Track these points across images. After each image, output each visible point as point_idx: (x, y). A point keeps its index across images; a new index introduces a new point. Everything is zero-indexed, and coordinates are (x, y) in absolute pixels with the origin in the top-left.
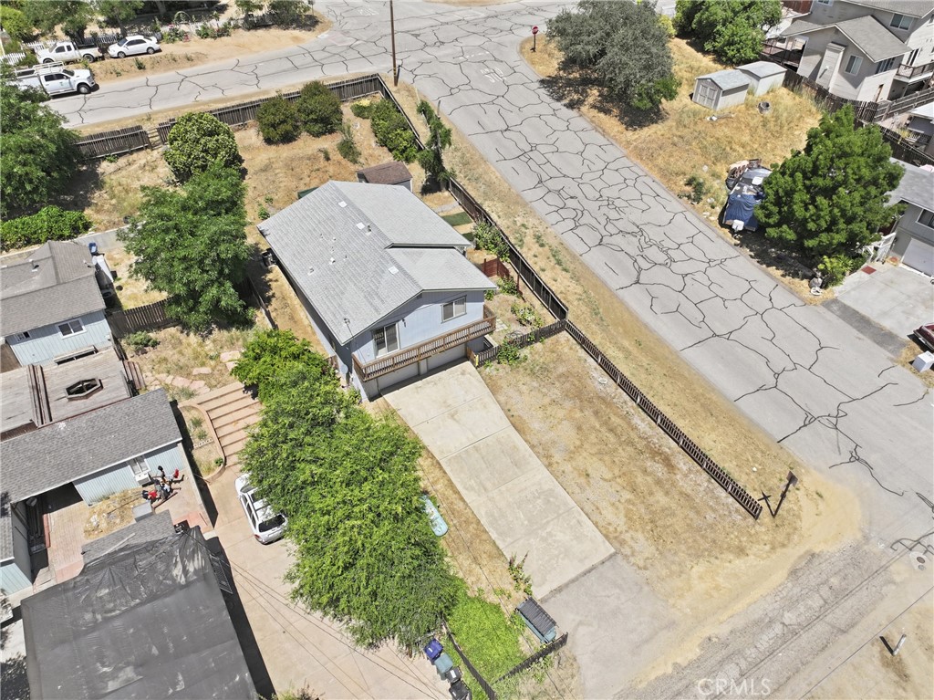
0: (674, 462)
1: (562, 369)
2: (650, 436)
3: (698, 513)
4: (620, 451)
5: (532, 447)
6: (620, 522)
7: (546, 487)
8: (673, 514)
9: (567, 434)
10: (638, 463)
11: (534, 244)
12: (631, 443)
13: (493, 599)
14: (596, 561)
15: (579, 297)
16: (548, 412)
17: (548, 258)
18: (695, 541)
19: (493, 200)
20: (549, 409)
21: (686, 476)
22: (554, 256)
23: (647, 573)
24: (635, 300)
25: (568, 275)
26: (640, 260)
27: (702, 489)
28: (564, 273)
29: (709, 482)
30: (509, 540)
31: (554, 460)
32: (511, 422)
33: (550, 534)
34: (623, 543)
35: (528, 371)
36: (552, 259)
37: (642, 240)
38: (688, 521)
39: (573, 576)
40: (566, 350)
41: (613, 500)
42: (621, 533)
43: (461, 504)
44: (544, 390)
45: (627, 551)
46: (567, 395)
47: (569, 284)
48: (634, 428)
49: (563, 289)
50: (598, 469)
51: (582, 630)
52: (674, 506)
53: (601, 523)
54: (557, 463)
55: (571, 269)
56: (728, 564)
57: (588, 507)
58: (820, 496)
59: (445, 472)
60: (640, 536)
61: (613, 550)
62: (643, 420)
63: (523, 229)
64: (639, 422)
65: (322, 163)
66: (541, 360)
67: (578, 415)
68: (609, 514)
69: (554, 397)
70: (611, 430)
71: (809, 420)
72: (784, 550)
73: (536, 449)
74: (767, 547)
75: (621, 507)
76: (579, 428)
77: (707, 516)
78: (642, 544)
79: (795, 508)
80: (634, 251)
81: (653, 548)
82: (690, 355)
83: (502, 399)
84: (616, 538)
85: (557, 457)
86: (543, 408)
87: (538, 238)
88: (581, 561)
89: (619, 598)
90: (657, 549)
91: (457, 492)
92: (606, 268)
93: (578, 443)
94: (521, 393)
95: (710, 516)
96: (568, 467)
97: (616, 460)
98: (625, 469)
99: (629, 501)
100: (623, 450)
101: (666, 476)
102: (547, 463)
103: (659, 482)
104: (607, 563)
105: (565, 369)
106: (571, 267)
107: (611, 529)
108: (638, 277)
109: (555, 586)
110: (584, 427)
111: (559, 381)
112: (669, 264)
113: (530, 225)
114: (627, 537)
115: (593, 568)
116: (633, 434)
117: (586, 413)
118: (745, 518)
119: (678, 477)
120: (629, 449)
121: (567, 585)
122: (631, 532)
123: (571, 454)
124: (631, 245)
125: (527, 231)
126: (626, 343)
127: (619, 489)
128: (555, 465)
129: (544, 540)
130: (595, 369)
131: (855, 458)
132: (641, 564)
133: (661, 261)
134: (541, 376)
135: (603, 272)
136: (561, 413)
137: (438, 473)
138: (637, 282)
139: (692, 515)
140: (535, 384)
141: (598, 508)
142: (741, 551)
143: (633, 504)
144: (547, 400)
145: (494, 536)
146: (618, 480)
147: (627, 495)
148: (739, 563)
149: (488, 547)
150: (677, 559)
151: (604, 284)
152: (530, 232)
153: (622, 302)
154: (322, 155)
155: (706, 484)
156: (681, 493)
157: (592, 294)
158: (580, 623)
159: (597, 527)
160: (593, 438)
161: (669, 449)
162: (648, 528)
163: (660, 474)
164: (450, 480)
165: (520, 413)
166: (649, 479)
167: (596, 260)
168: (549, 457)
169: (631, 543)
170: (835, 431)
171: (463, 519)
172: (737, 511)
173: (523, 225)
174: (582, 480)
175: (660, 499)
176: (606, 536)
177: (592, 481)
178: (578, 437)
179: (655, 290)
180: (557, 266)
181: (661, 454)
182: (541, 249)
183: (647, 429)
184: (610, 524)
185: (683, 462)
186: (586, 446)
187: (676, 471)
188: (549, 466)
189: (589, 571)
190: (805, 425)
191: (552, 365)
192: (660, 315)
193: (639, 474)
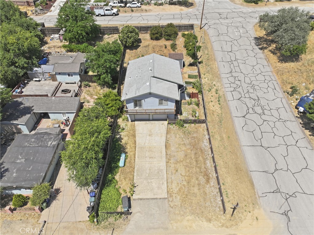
0: (210, 181)
1: (195, 135)
2: (208, 169)
3: (205, 200)
4: (194, 169)
5: (167, 154)
6: (176, 190)
7: (161, 168)
8: (196, 197)
9: (181, 155)
10: (197, 175)
11: (214, 92)
12: (200, 168)
13: (121, 191)
14: (158, 197)
15: (218, 114)
16: (180, 146)
17: (216, 98)
18: (196, 209)
19: (210, 74)
20: (181, 146)
21: (211, 187)
22: (219, 98)
23: (171, 209)
24: (239, 123)
25: (220, 106)
26: (251, 110)
27: (213, 194)
28: (218, 105)
29: (217, 193)
30: (139, 178)
31: (170, 161)
32: (166, 144)
33: (151, 182)
34: (171, 196)
35: (183, 132)
36: (217, 99)
37: (256, 103)
38: (199, 201)
39: (148, 197)
40: (201, 130)
41: (179, 182)
42: (173, 193)
43: (133, 161)
44: (184, 139)
45: (171, 199)
46: (190, 144)
47: (218, 109)
48: (205, 164)
49: (214, 110)
50: (182, 170)
51: (138, 214)
52: (198, 194)
53: (170, 187)
54: (171, 163)
55: (221, 104)
56: (201, 222)
57: (169, 180)
58: (257, 219)
59: (136, 150)
60: (179, 197)
61: (166, 197)
62: (210, 163)
63: (214, 86)
64: (208, 163)
65: (164, 48)
66: (190, 130)
67: (189, 151)
68: (174, 186)
69: (186, 142)
70: (197, 161)
71: (277, 191)
72: (226, 229)
73: (167, 156)
74: (220, 225)
75: (180, 185)
76: (186, 156)
77: (207, 203)
78: (177, 201)
79: (243, 218)
80: (250, 105)
81: (180, 203)
82: (245, 149)
83: (168, 136)
84: (170, 194)
85: (172, 161)
86: (180, 144)
87: (217, 90)
88: (154, 195)
89: (156, 211)
90: (181, 204)
91: (135, 157)
92: (235, 108)
93: (182, 160)
94: (176, 137)
95: (208, 204)
96: (173, 166)
97: (190, 171)
98: (191, 175)
99: (184, 185)
100: (196, 169)
101: (204, 184)
102: (167, 161)
103: (199, 184)
104: (162, 200)
105: (196, 136)
106: (222, 103)
107: (171, 190)
108: (245, 115)
109: (141, 197)
110: (188, 156)
111: (191, 138)
112: (261, 115)
113: (217, 85)
114: (174, 195)
115: (156, 199)
116: (203, 166)
117: (192, 152)
118: (220, 211)
119: (207, 186)
120: (198, 169)
121: (144, 199)
122: (177, 195)
123: (177, 162)
124: (250, 103)
125: (215, 87)
126: (224, 136)
127: (183, 180)
128: (169, 163)
129: (148, 183)
130: (207, 140)
131: (285, 214)
132: (172, 205)
133: (259, 113)
134: (186, 135)
135: (233, 109)
136: (184, 148)
137: (134, 149)
138: (244, 117)
139: (202, 200)
140: (182, 136)
141: (172, 182)
142: (209, 220)
143: (185, 187)
144: (183, 143)
145: (135, 174)
146: (186, 177)
147: (185, 183)
148: (205, 224)
149: (131, 177)
150: (185, 210)
151: (231, 113)
152: (215, 88)
153: (233, 121)
154: (164, 46)
155: (215, 193)
156: (204, 191)
157: (223, 115)
158: (139, 212)
159: (167, 187)
160: (188, 160)
161: (212, 176)
162: (184, 196)
163: (202, 182)
164: (135, 153)
165: (171, 143)
166: (197, 182)
167: (233, 104)
168: (169, 160)
169: (174, 197)
170: (285, 200)
171: (131, 165)
172: (219, 207)
173: (214, 85)
174: (174, 172)
175: (196, 190)
176: (168, 192)
177: (177, 173)
178: (184, 158)
179: (248, 122)
180: (217, 102)
181: (207, 176)
182: (215, 94)
183: (210, 166)
184: (172, 189)
185: (213, 182)
186: (184, 162)
187: (208, 184)
188: (167, 162)
189: (154, 199)
190: (273, 192)
191: (192, 133)
192: (244, 131)
193: (194, 178)
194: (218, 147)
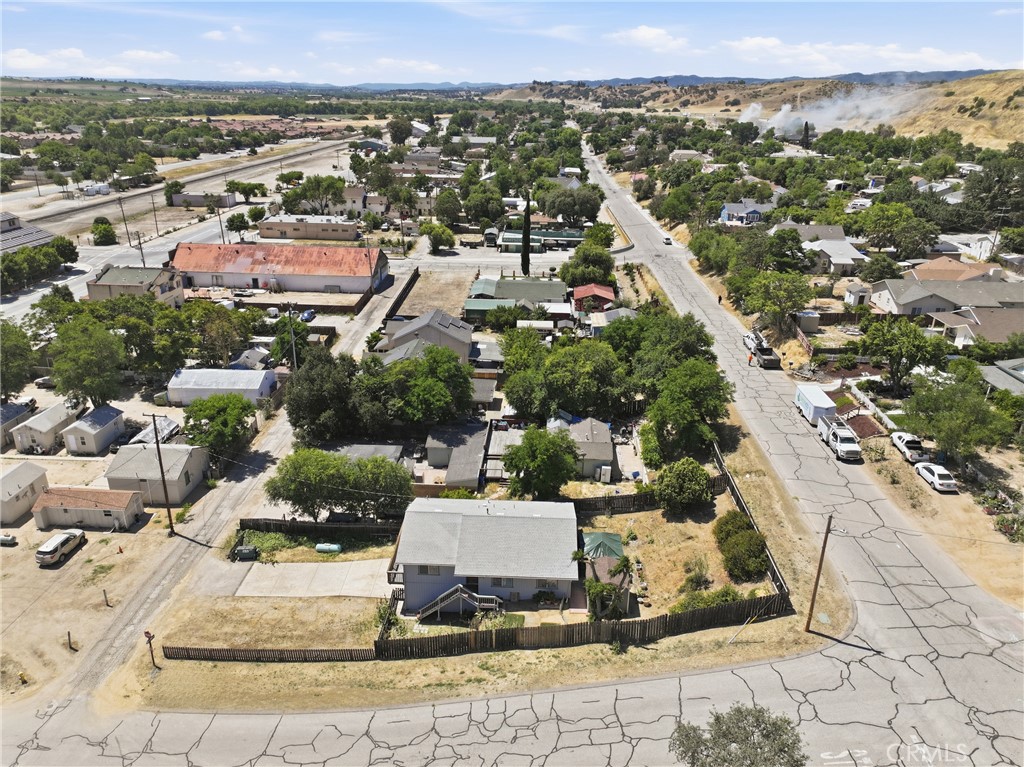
6: (239, 605)
9: (308, 616)
14: (241, 587)
17: (453, 681)
22: (450, 685)
24: (353, 720)
25: (421, 685)
26: (388, 753)
28: (427, 684)
30: (287, 567)
31: (300, 602)
32: (343, 596)
33: (271, 580)
34: (233, 600)
35: (366, 622)
39: (247, 578)
41: (253, 610)
42: (237, 603)
44: (344, 623)
45: (229, 599)
46: (329, 631)
50: (272, 615)
51: (228, 568)
52: (218, 632)
53: (250, 599)
57: (263, 600)
58: (126, 696)
60: (228, 608)
61: (236, 595)
63: (500, 674)
66: (367, 633)
67: (311, 628)
68: (250, 604)
69: (335, 625)
70: (284, 637)
71: (148, 749)
72: (142, 653)
73: (314, 599)
75: (246, 611)
76: (303, 623)
77: (195, 639)
78: (222, 606)
79: (142, 679)
80: (400, 754)
81: (216, 609)
83: (360, 601)
84: (238, 600)
86: (333, 616)
87: (480, 681)
88: (248, 583)
89: (220, 585)
90: (214, 610)
92: (404, 718)
93: (296, 617)
94: (354, 611)
97: (267, 626)
98: (259, 626)
99: (244, 615)
100: (268, 634)
101: (233, 640)
103: (235, 635)
106: (429, 691)
107: (243, 601)
108: (370, 737)
109: (252, 570)
110: (301, 626)
111: (343, 633)
114: (233, 604)
117: (308, 633)
120: (265, 637)
121: (247, 574)
122: (232, 606)
123: (294, 610)
126: (327, 689)
127: (254, 616)
128: (297, 601)
131: (102, 744)
132: (218, 600)
135: (402, 713)
136: (322, 621)
138: (367, 733)
141: (257, 602)
151: (390, 708)
153: (360, 708)
157: (387, 691)
160: (291, 625)
165: (343, 604)
166: (241, 632)
167: (420, 716)
168: (305, 601)
169: (229, 603)
170: (123, 753)
173: (505, 676)
174: (276, 606)
175: (227, 629)
179: (346, 742)
180: (439, 683)
182: (467, 679)
184: (246, 602)
186: (290, 619)
188: (300, 599)
189: (241, 583)
190: (150, 740)
192: (323, 727)
193: (249, 630)
194: (302, 674)
